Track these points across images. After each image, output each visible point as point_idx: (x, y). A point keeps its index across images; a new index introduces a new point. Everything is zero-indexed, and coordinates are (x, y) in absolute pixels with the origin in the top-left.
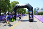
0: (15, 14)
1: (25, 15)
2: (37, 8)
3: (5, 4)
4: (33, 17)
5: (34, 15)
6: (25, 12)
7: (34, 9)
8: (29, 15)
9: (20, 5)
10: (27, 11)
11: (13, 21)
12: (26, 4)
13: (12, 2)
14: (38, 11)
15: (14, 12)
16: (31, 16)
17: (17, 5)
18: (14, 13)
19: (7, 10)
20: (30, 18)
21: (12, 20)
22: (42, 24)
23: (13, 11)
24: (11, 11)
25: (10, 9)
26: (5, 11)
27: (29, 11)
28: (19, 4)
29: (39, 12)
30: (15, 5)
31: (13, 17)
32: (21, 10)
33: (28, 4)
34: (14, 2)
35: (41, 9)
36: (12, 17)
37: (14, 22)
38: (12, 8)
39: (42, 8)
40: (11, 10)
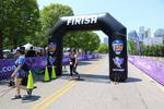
0: (58, 54)
1: (93, 58)
2: (142, 28)
3: (19, 14)
4: (124, 65)
5: (130, 58)
6: (96, 44)
7: (131, 34)
8: (112, 55)
9: (77, 18)
10: (102, 41)
11: (51, 79)
12: (100, 16)
13: (46, 9)
14: (147, 43)
15: (53, 47)
16: (118, 61)
17: (64, 19)
18: (54, 49)
19: (28, 38)
20: (116, 67)
21: (47, 77)
22: (160, 91)
23: (50, 41)
24: (42, 43)
25: (37, 33)
26: (17, 41)
27: (111, 41)
28: (71, 13)
29: (151, 45)
30: (56, 18)
31: (49, 64)
32: (80, 36)
33: (108, 14)
34: (53, 7)
35: (157, 35)
36: (45, 63)
37: (53, 82)
38: (45, 31)
39: (161, 30)
40: (43, 39)
